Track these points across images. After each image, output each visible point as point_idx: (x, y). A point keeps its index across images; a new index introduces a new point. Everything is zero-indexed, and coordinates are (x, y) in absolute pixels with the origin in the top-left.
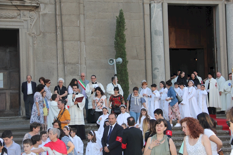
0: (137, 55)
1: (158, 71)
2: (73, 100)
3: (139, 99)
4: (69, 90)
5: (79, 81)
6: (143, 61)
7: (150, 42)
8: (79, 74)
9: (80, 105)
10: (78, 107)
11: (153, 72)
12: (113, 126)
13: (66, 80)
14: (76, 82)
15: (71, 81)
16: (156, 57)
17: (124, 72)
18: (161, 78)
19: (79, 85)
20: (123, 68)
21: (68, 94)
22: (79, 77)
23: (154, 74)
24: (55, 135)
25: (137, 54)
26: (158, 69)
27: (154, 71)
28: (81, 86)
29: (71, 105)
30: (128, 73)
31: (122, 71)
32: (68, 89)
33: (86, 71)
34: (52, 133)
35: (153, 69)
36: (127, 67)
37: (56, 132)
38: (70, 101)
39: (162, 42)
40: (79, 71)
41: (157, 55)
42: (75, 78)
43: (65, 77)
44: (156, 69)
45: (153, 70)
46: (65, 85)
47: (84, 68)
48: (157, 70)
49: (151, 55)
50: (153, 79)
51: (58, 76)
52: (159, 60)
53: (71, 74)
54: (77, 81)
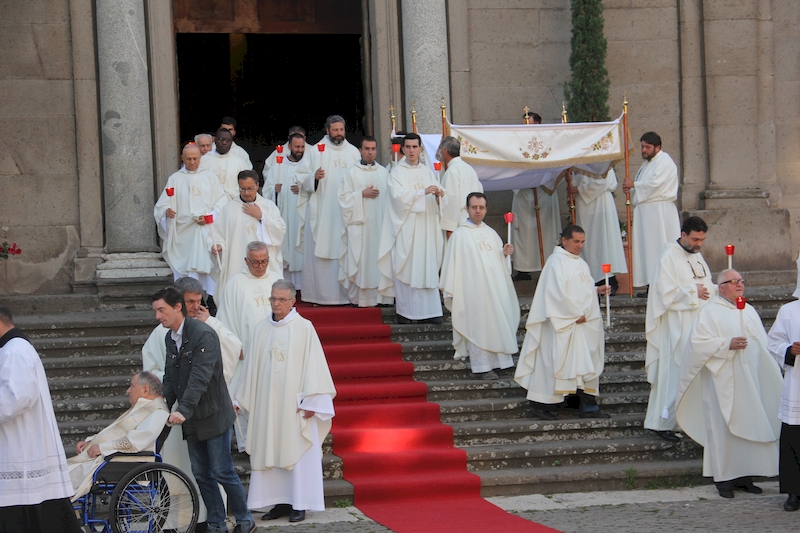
0: (41, 62)
6: (64, 87)
7: (90, 8)
11: (104, 127)
16: (111, 70)
18: (127, 151)
23: (105, 135)
25: (39, 55)
26: (119, 117)
27: (106, 122)
35: (101, 116)
39: (131, 13)
41: (113, 60)
44: (111, 114)
45: (102, 120)
48: (115, 121)
49: (92, 62)
50: (104, 156)
52: (123, 82)
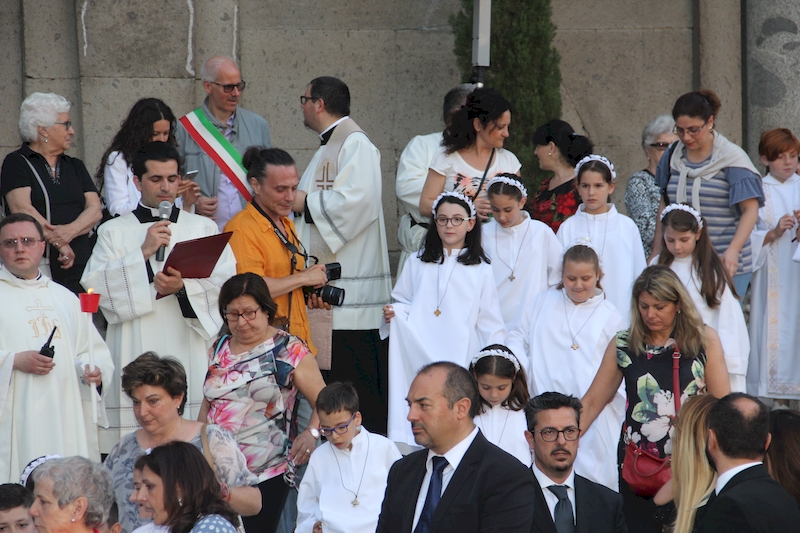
1: (790, 46)
2: (148, 264)
3: (708, 178)
4: (109, 184)
5: (193, 118)
8: (189, 68)
9: (203, 302)
10: (188, 312)
11: (755, 52)
12: (455, 456)
13: (86, 109)
14: (162, 125)
15: (124, 114)
17: (526, 53)
19: (190, 147)
20: (524, 24)
21: (107, 216)
22: (184, 84)
23: (759, 67)
24: (71, 507)
26: (793, 29)
27: (759, 42)
28: (206, 158)
29: (139, 309)
30: (556, 60)
31: (511, 45)
32: (107, 178)
33: (239, 41)
34: (48, 497)
35: (750, 30)
36: (548, 15)
37: (77, 490)
38: (131, 277)
40: (184, 40)
42: (157, 97)
43: (76, 82)
44: (775, 25)
45: (752, 38)
46: (82, 149)
47: (226, 18)
48: (784, 37)
50: (754, 110)
51: (25, 77)
53: (123, 66)
54: (170, 117)
